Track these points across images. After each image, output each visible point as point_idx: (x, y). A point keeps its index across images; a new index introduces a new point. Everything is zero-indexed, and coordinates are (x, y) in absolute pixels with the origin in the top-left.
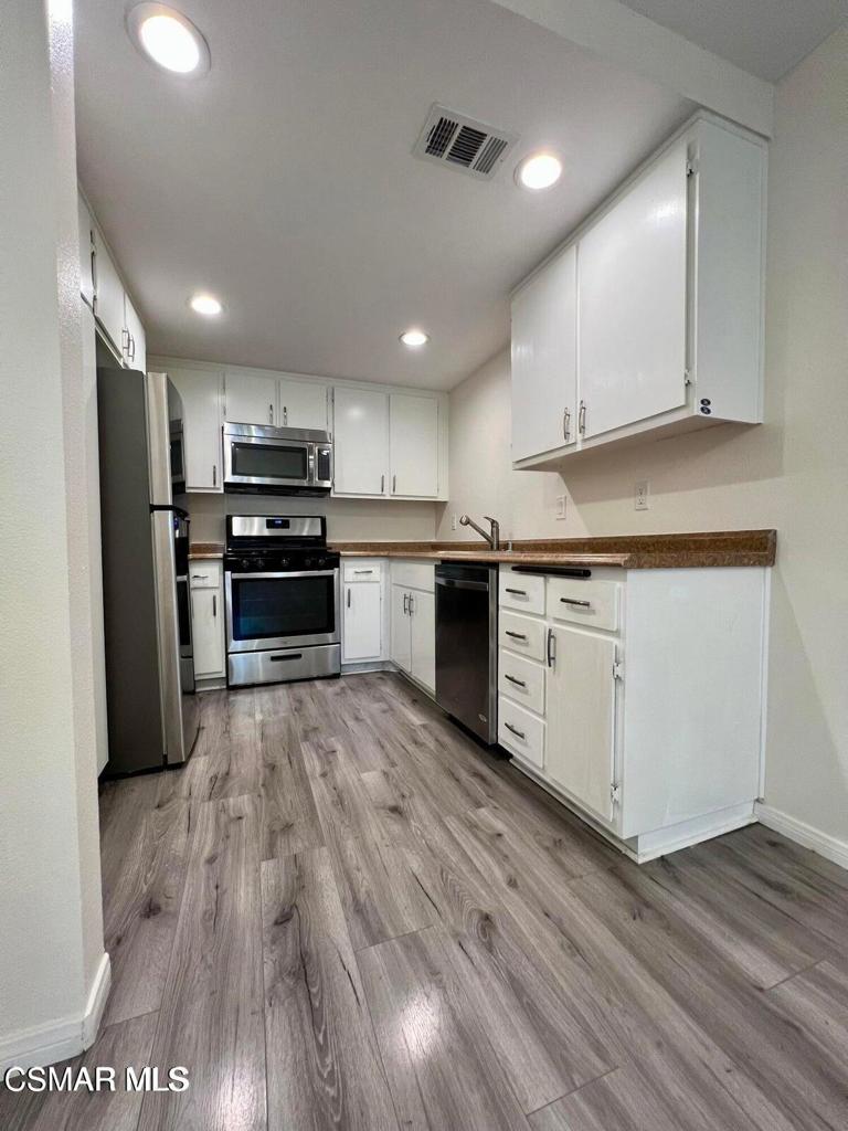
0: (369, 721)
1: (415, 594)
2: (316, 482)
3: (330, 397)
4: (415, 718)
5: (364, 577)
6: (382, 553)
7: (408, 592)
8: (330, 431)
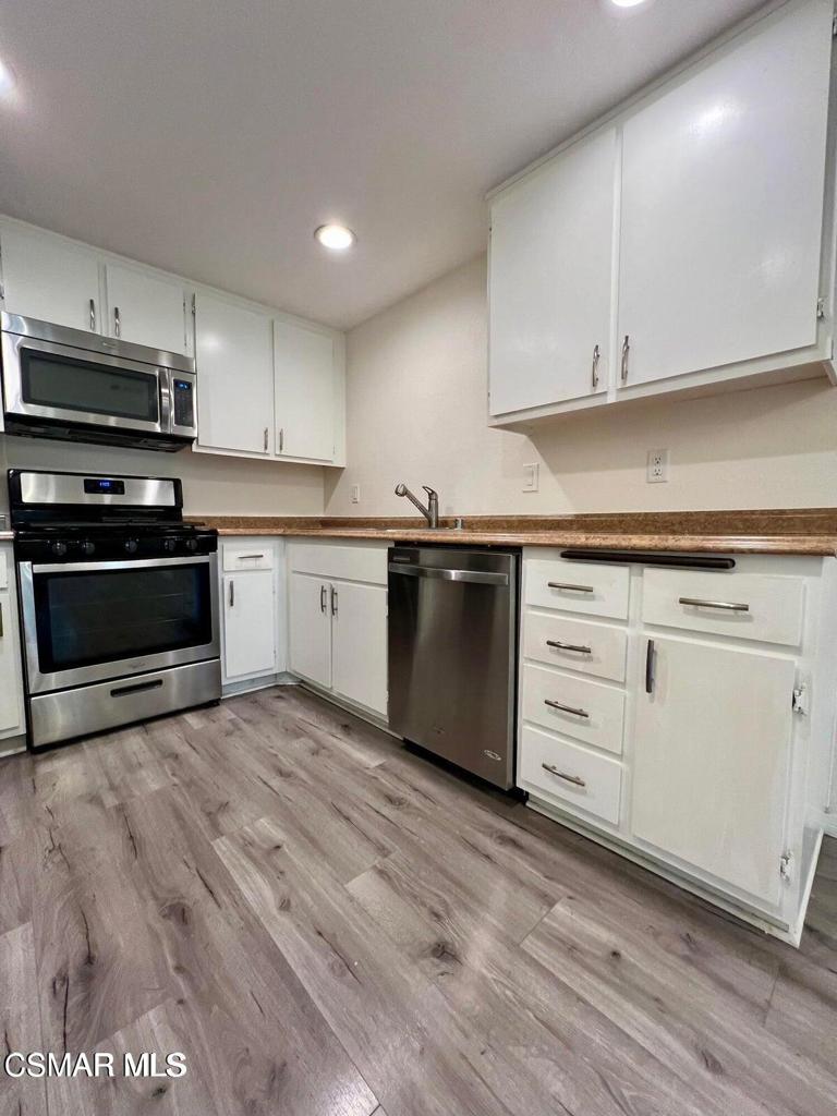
0: (303, 775)
1: (337, 585)
2: (173, 429)
3: (189, 306)
4: (368, 758)
5: (251, 563)
6: (275, 531)
7: (327, 583)
8: (190, 355)
